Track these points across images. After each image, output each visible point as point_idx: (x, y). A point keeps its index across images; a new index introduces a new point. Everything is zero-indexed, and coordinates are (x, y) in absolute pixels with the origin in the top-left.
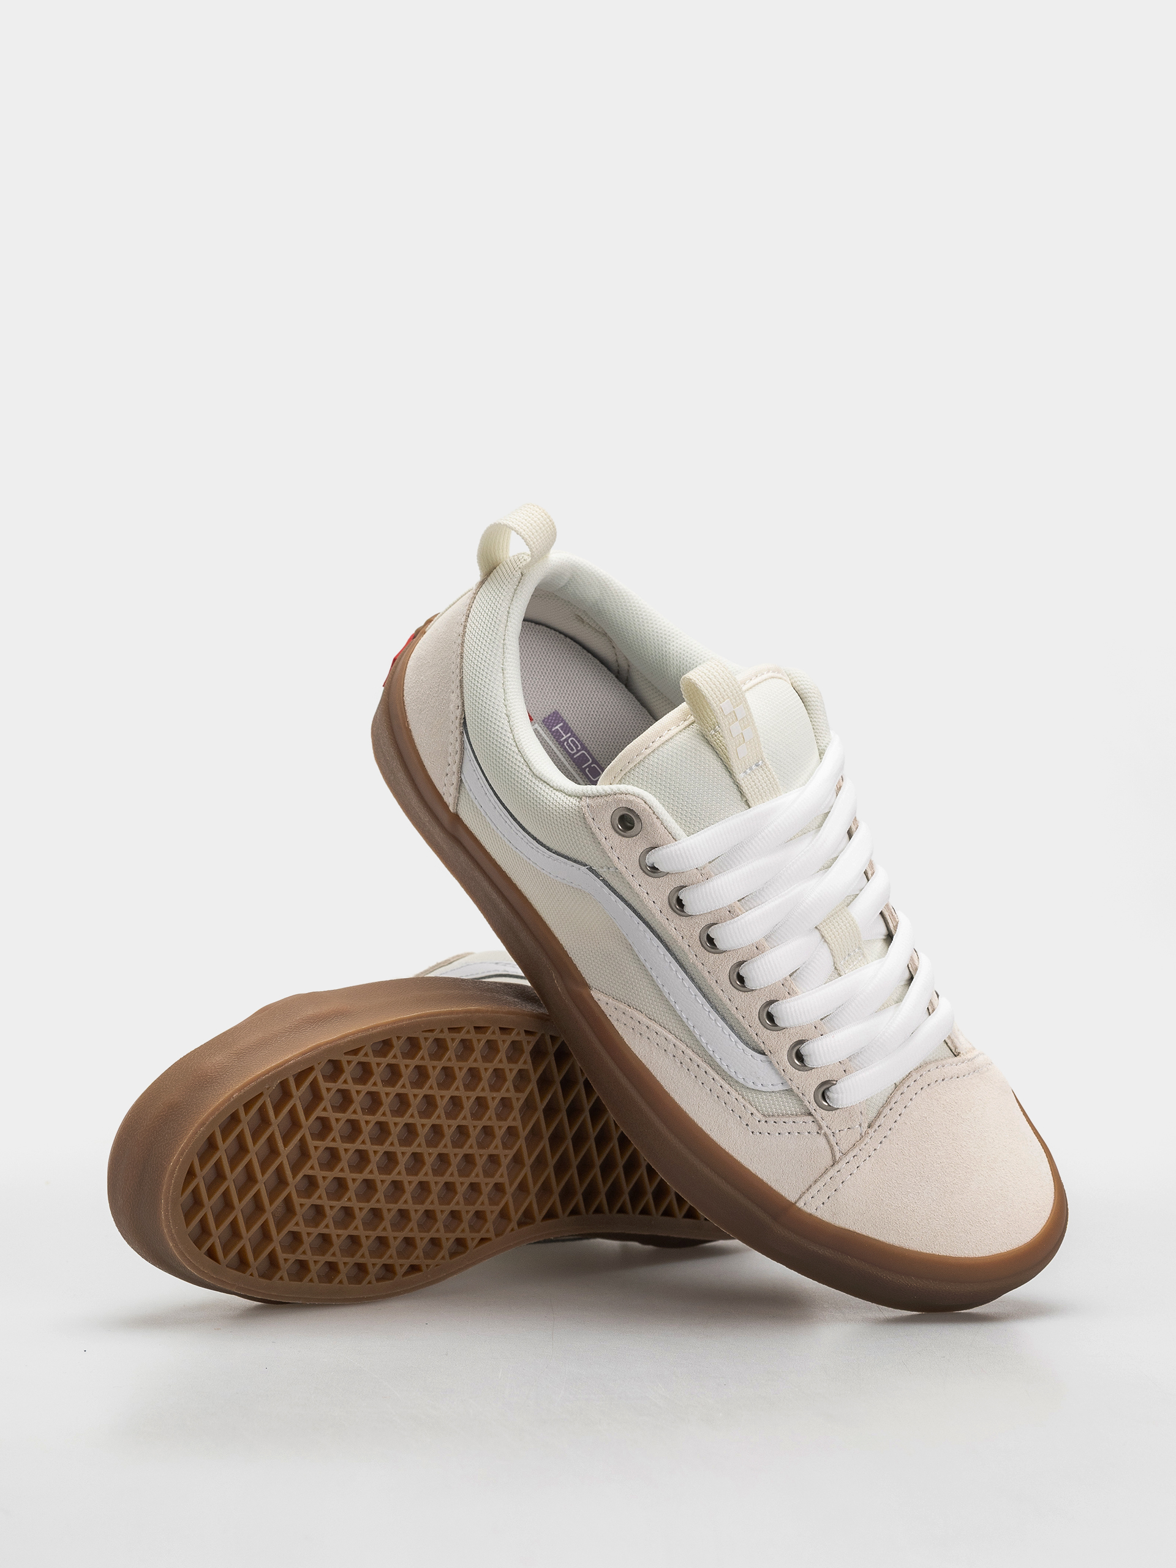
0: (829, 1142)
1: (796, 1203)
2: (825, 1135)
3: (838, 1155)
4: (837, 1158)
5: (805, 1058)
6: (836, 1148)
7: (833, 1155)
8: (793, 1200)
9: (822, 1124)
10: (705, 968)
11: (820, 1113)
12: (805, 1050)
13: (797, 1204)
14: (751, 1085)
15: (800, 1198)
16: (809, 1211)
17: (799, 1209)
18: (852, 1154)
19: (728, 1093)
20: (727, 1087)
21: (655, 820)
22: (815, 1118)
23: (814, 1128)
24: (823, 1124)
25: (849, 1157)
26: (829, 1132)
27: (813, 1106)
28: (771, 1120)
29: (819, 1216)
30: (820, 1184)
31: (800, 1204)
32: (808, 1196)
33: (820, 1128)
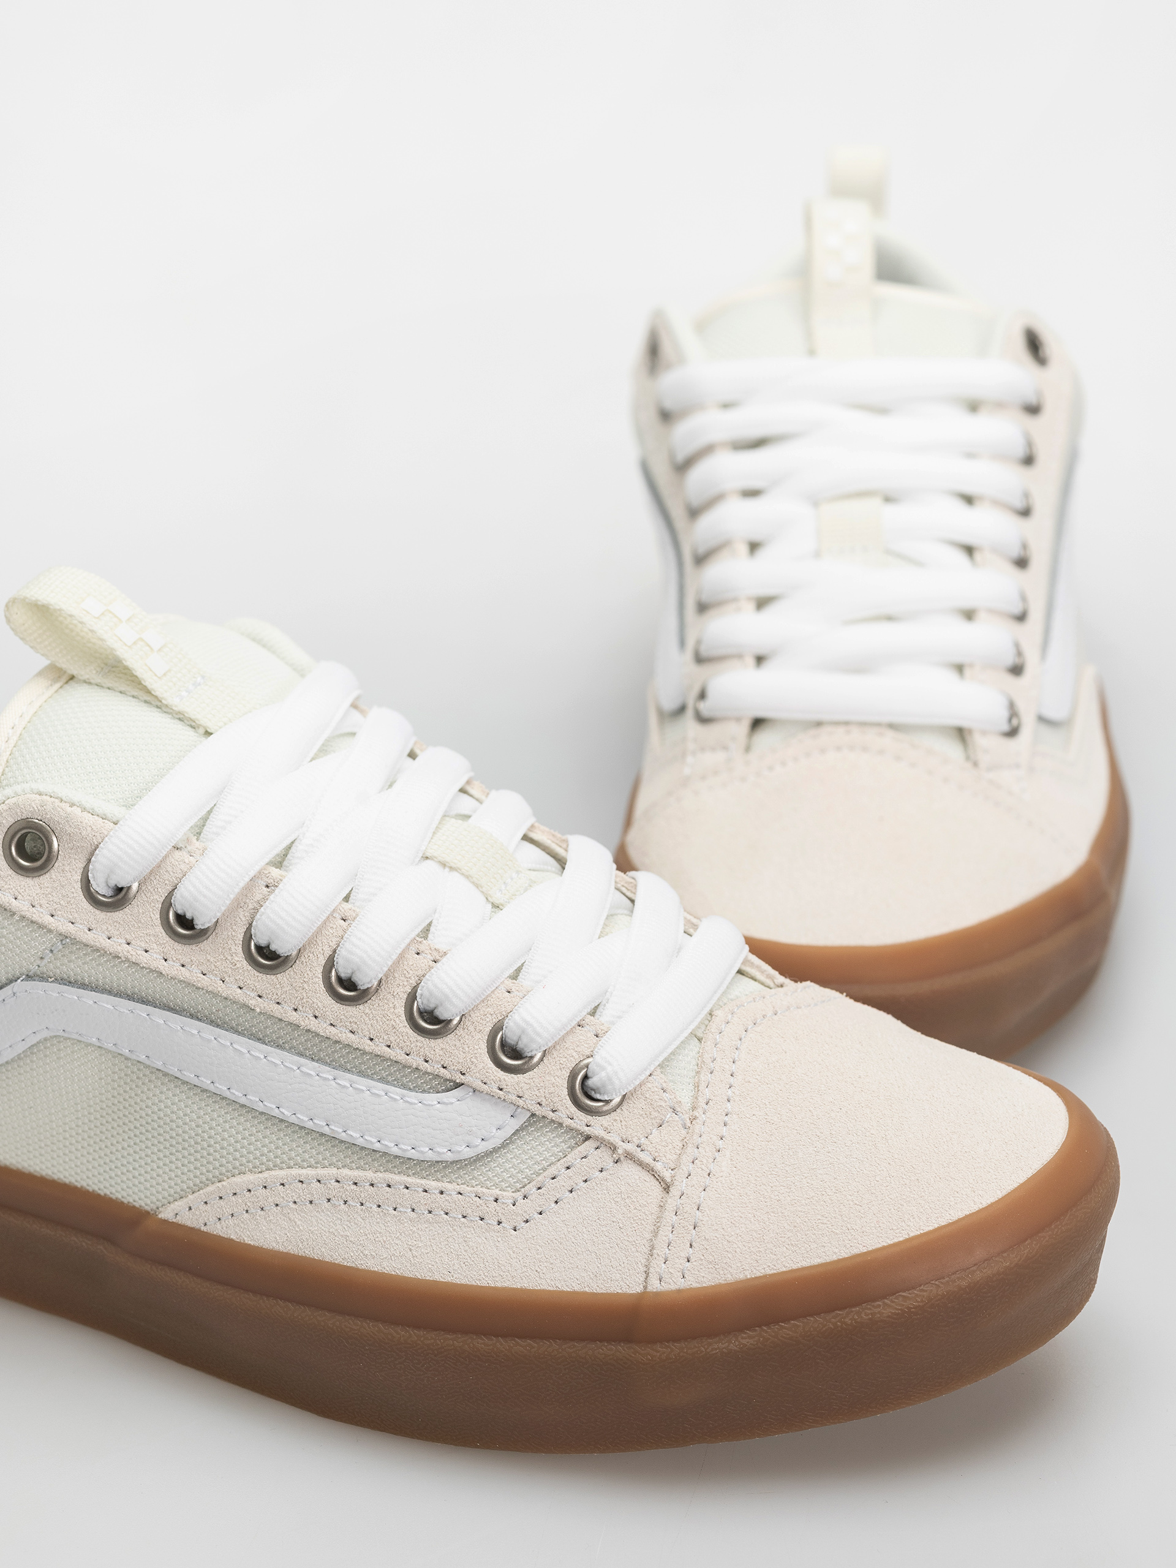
0: (641, 1164)
1: (645, 1287)
2: (629, 1156)
3: (667, 1175)
4: (668, 1180)
5: (520, 1046)
6: (658, 1166)
7: (659, 1179)
8: (639, 1289)
9: (612, 1140)
10: (286, 1007)
11: (598, 1126)
12: (511, 1032)
13: (650, 1289)
14: (468, 1153)
15: (647, 1273)
16: (673, 1287)
17: (657, 1294)
18: (686, 1159)
19: (442, 1193)
20: (431, 1184)
21: (69, 809)
22: (597, 1138)
23: (603, 1157)
24: (614, 1138)
25: (686, 1166)
26: (631, 1147)
27: (581, 1120)
28: (531, 1189)
29: (695, 1285)
30: (665, 1234)
31: (655, 1286)
32: (657, 1266)
33: (613, 1148)
